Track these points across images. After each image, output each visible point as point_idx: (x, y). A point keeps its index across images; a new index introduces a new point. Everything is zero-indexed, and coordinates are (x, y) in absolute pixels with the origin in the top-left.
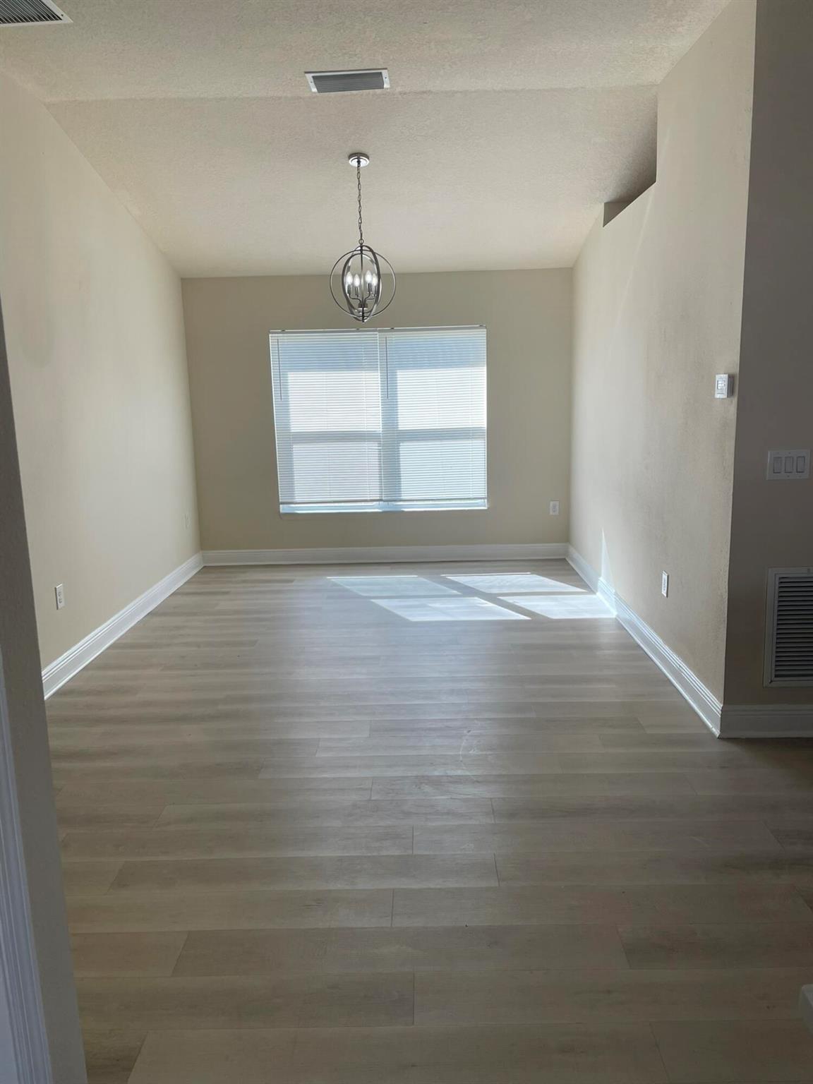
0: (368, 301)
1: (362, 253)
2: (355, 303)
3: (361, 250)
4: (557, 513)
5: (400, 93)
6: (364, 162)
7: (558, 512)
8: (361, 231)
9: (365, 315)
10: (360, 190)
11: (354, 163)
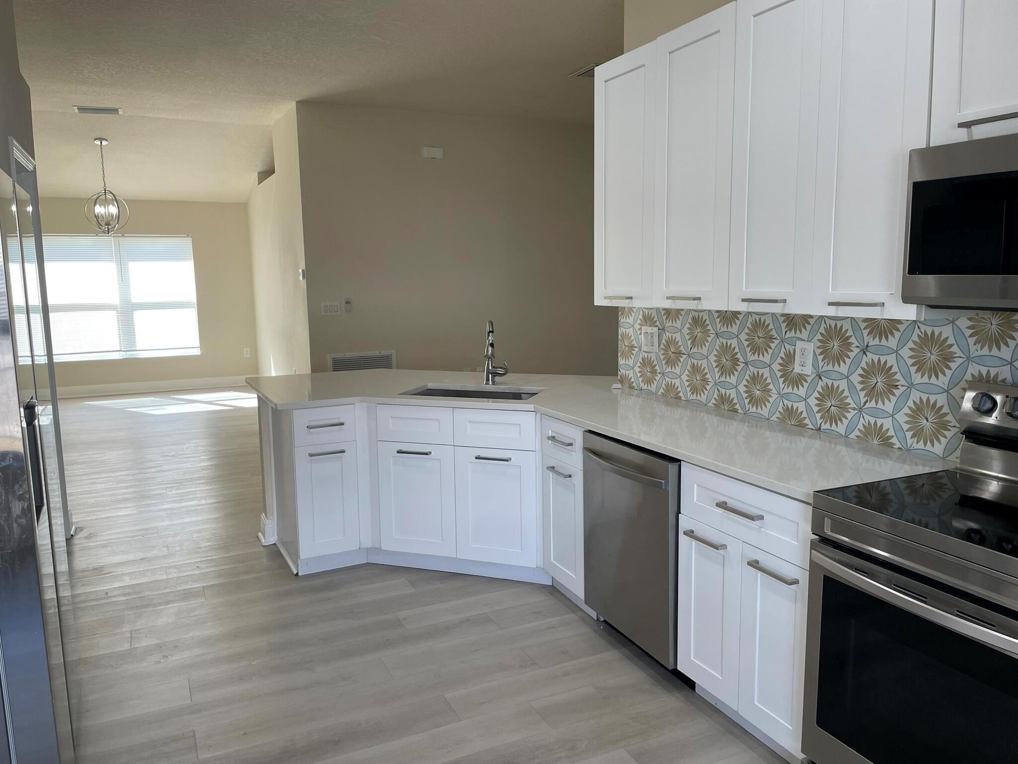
0: (111, 222)
1: (105, 194)
2: (103, 223)
3: (105, 192)
4: (249, 356)
5: (128, 116)
6: (104, 143)
7: (249, 354)
8: (104, 181)
9: (110, 230)
10: (102, 159)
11: (99, 143)
